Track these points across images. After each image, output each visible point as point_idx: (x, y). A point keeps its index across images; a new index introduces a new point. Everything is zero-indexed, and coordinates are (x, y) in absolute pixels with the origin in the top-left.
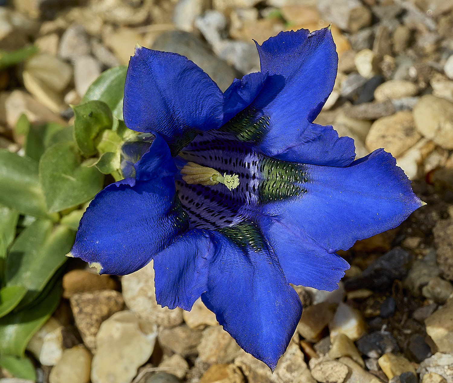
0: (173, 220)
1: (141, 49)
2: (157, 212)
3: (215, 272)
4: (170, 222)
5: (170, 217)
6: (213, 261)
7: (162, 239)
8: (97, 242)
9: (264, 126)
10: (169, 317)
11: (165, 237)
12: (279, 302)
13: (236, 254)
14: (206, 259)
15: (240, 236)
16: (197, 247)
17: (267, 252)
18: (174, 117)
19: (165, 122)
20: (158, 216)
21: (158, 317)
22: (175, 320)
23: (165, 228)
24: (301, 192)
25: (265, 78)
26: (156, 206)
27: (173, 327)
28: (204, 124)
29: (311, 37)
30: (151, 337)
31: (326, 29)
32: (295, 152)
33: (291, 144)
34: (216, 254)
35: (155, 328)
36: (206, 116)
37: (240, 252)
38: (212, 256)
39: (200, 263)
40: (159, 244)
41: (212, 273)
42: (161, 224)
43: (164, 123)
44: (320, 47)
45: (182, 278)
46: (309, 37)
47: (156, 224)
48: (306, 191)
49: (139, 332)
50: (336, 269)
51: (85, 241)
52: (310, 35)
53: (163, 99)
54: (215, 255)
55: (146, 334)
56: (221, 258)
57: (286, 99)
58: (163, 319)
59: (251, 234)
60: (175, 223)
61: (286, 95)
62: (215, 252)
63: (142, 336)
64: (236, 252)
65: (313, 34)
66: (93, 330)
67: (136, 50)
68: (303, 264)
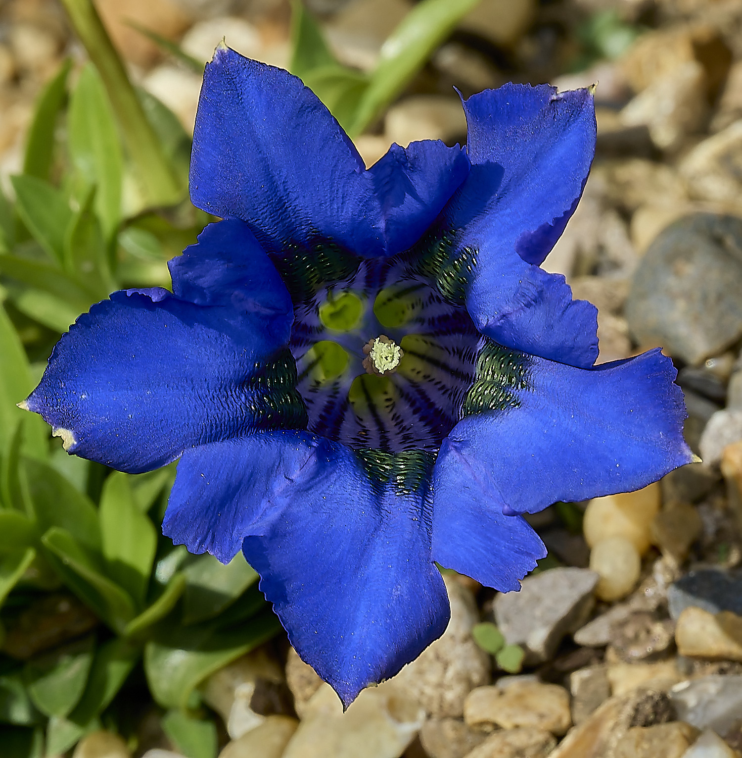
0: (253, 399)
1: (226, 52)
2: (219, 372)
3: (302, 508)
4: (243, 398)
5: (248, 390)
6: (305, 489)
7: (214, 422)
8: (83, 397)
9: (469, 267)
10: (442, 698)
11: (223, 420)
12: (401, 590)
13: (357, 489)
14: (292, 481)
15: (387, 465)
16: (280, 455)
17: (419, 499)
18: (285, 203)
19: (264, 207)
20: (218, 381)
21: (422, 693)
22: (451, 705)
23: (228, 406)
24: (510, 404)
25: (454, 158)
26: (218, 361)
27: (444, 717)
28: (350, 233)
29: (557, 101)
30: (407, 729)
31: (585, 91)
32: (511, 325)
33: (507, 309)
34: (317, 479)
35: (422, 715)
36: (353, 219)
37: (367, 487)
38: (306, 478)
39: (279, 486)
40: (204, 430)
41: (295, 509)
42: (224, 396)
43: (263, 209)
44: (574, 127)
45: (231, 503)
46: (553, 101)
47: (211, 393)
48: (518, 404)
49: (385, 713)
50: (522, 553)
51: (62, 388)
52: (554, 97)
53: (263, 159)
54: (313, 478)
55: (399, 720)
56: (324, 488)
57: (508, 219)
58: (431, 699)
59: (408, 466)
60: (254, 403)
61: (509, 210)
62: (317, 474)
63: (388, 723)
64: (358, 486)
65: (561, 96)
66: (308, 690)
67: (216, 53)
68: (468, 530)
